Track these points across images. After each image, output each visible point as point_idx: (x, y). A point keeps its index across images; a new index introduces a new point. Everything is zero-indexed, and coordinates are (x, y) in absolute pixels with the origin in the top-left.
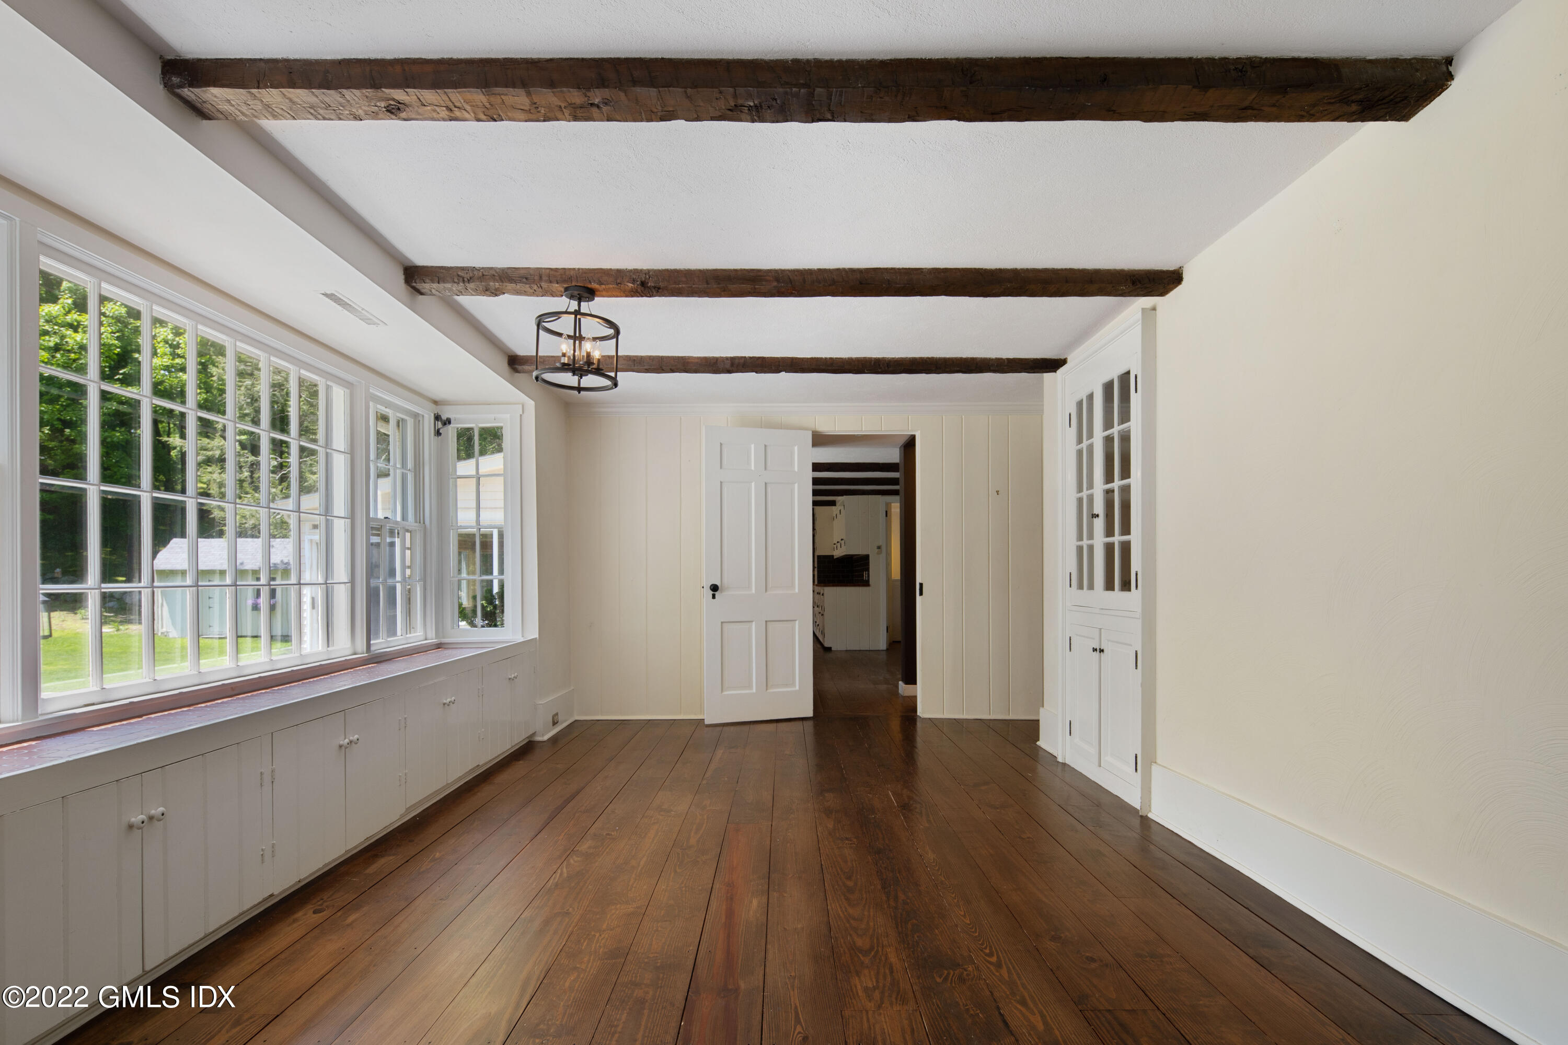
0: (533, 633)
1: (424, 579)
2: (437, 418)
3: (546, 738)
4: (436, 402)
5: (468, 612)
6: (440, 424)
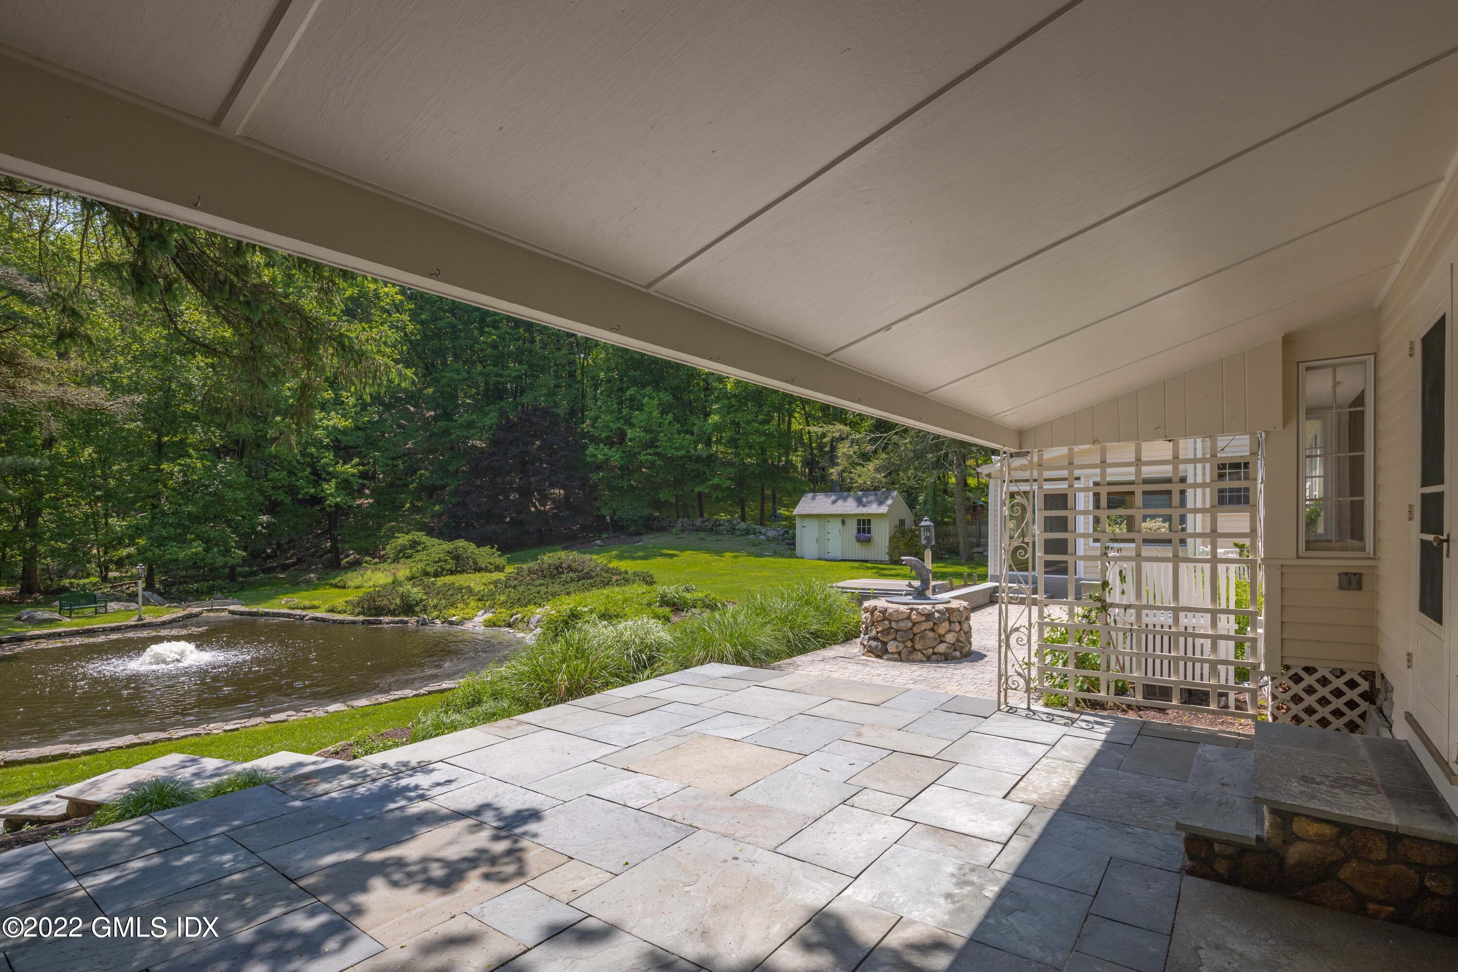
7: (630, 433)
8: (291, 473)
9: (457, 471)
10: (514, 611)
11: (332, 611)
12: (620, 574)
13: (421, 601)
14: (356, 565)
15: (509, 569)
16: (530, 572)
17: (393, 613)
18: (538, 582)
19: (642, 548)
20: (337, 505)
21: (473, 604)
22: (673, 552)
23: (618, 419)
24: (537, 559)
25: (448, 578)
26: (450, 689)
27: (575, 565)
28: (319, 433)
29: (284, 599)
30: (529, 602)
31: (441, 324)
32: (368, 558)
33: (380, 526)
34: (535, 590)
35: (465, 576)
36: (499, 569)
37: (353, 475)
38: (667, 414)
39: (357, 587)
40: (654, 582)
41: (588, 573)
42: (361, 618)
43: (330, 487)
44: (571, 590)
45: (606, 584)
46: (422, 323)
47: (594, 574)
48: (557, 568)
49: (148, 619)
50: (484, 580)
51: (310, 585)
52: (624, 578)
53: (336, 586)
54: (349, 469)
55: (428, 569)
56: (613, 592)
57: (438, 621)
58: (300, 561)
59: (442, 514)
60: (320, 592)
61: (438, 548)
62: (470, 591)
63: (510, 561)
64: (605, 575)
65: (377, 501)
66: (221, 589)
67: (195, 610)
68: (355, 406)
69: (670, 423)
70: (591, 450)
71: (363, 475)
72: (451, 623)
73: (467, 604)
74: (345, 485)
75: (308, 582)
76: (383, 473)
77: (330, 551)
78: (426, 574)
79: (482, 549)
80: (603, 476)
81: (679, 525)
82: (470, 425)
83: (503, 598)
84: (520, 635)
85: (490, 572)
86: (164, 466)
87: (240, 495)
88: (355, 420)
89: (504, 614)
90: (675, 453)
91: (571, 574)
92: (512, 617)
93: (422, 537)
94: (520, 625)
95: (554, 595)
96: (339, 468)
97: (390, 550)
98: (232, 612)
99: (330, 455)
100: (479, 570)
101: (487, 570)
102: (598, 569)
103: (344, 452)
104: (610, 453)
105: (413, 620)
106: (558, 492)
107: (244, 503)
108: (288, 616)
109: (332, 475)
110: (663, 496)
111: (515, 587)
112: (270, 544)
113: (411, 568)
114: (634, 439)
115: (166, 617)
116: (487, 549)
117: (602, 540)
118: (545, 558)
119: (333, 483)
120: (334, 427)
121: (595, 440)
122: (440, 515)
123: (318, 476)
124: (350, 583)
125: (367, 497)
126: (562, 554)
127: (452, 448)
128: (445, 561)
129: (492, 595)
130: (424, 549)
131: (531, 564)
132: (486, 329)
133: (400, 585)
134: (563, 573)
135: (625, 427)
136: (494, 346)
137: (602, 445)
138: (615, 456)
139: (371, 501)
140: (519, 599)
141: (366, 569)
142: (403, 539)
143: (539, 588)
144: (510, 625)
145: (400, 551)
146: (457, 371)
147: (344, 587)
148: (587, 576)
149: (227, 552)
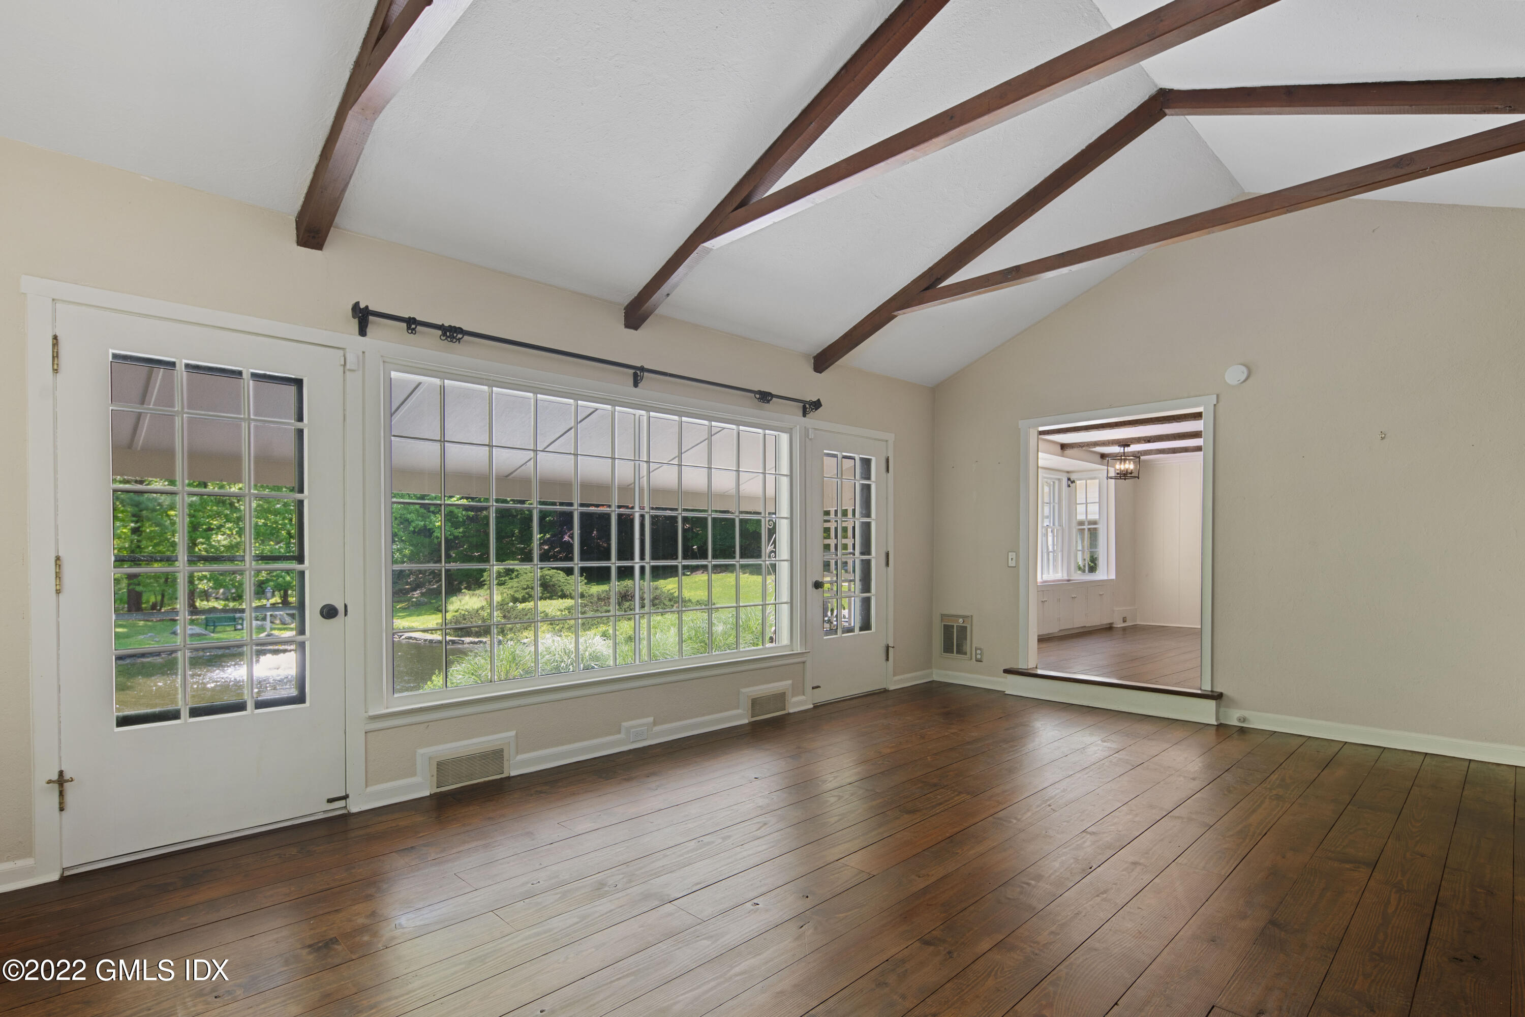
0: (1113, 576)
1: (1062, 551)
2: (1069, 479)
3: (1119, 626)
4: (1068, 472)
5: (1081, 566)
6: (1070, 482)
11: (426, 631)
14: (458, 590)
17: (474, 634)
18: (602, 609)
21: (544, 628)
32: (467, 585)
35: (547, 602)
36: (580, 595)
39: (454, 611)
43: (437, 519)
48: (628, 596)
50: (563, 606)
54: (456, 502)
55: (517, 595)
61: (528, 576)
62: (546, 615)
78: (514, 599)
79: (571, 577)
93: (515, 565)
97: (488, 577)
100: (562, 596)
101: (569, 597)
109: (440, 508)
113: (502, 593)
123: (428, 508)
124: (448, 607)
126: (629, 583)
128: (534, 588)
129: (564, 620)
130: (516, 576)
141: (465, 594)
145: (496, 578)
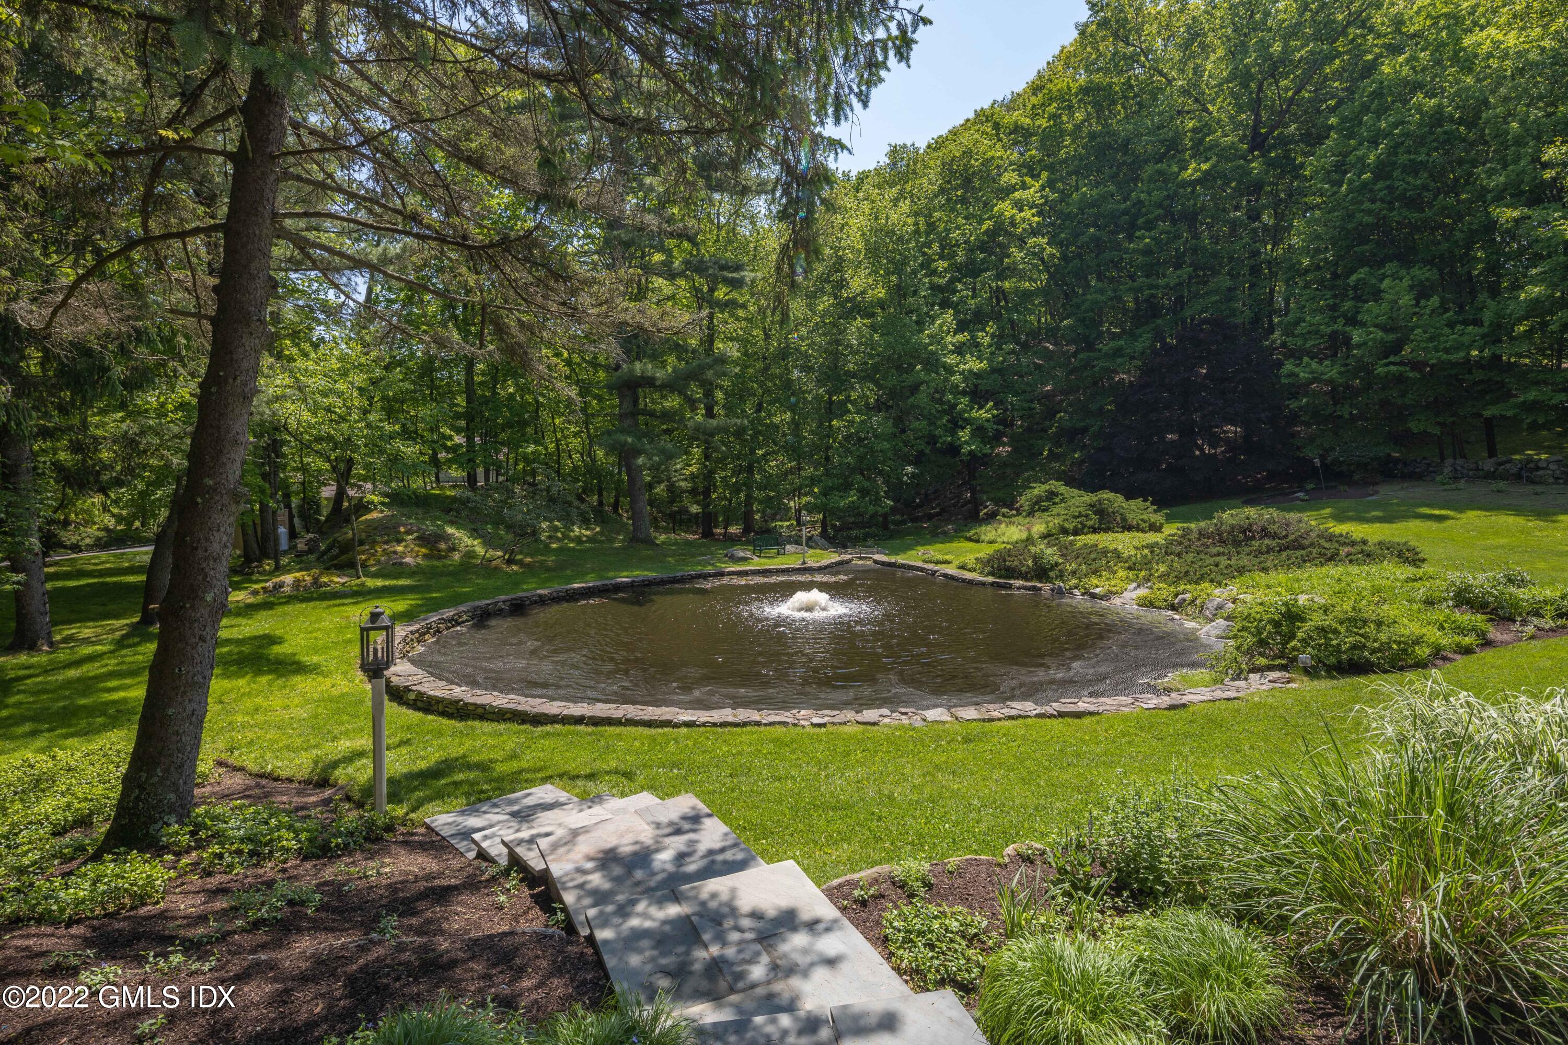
7: (1357, 336)
8: (932, 423)
9: (1101, 408)
10: (1181, 589)
11: (962, 567)
12: (1353, 544)
13: (1057, 564)
14: (991, 517)
15: (1171, 529)
16: (1202, 534)
17: (1025, 577)
18: (1214, 550)
19: (1377, 506)
20: (971, 453)
21: (1121, 573)
22: (1443, 512)
23: (1334, 320)
24: (1211, 518)
25: (1090, 536)
26: (1091, 714)
27: (1272, 528)
28: (956, 378)
29: (921, 550)
30: (1202, 578)
31: (1083, 239)
32: (1005, 510)
33: (1018, 475)
34: (1211, 561)
35: (1111, 536)
36: (1155, 528)
37: (988, 420)
38: (1428, 297)
39: (991, 542)
40: (1423, 560)
41: (1295, 540)
42: (990, 579)
43: (964, 435)
44: (1269, 564)
45: (1332, 558)
46: (1061, 244)
47: (1306, 542)
48: (1244, 532)
49: (810, 563)
50: (1137, 543)
51: (947, 538)
52: (1362, 551)
53: (970, 539)
54: (983, 414)
55: (1067, 525)
56: (1348, 574)
57: (1076, 592)
58: (943, 510)
59: (1083, 461)
60: (955, 545)
61: (1077, 501)
62: (1118, 555)
63: (1170, 519)
64: (1327, 545)
65: (1015, 450)
66: (873, 536)
67: (847, 557)
68: (990, 346)
69: (1433, 311)
70: (1289, 366)
71: (997, 420)
72: (1094, 596)
73: (1114, 573)
74: (979, 431)
75: (945, 533)
76: (1021, 418)
77: (969, 502)
78: (1065, 531)
79: (1132, 502)
80: (1307, 404)
81: (1447, 470)
82: (1118, 352)
83: (1162, 568)
84: (1190, 625)
85: (1143, 531)
86: (835, 422)
87: (886, 445)
88: (990, 360)
89: (1165, 591)
90: (1445, 357)
91: (1267, 541)
92: (1176, 596)
93: (1058, 486)
94: (1190, 610)
95: (1242, 571)
96: (974, 414)
97: (1023, 501)
98: (875, 562)
99: (965, 400)
100: (1128, 528)
101: (1139, 529)
102: (1313, 535)
103: (978, 396)
104: (1321, 369)
105: (1047, 587)
106: (1231, 430)
107: (890, 454)
108: (921, 569)
109: (969, 421)
110: (1415, 426)
111: (1179, 555)
112: (918, 494)
113: (1047, 523)
114: (1365, 343)
115: (824, 562)
116: (1139, 502)
117: (1307, 492)
118: (1225, 516)
119: (968, 431)
120: (970, 371)
121: (1295, 354)
122: (1081, 462)
123: (957, 423)
124: (984, 538)
125: (1004, 445)
126: (1251, 512)
127: (1095, 383)
128: (1087, 516)
129: (1146, 564)
130: (1062, 501)
131: (1203, 524)
132: (1138, 234)
133: (1033, 544)
134: (1253, 538)
135: (1348, 329)
136: (1147, 252)
137: (1306, 359)
138: (1331, 371)
139: (1008, 448)
140: (1187, 573)
141: (1001, 522)
142: (1039, 490)
143: (1217, 559)
144: (1173, 608)
145: (1036, 503)
146: (1102, 291)
147: (977, 541)
148: (1297, 545)
149: (877, 501)
